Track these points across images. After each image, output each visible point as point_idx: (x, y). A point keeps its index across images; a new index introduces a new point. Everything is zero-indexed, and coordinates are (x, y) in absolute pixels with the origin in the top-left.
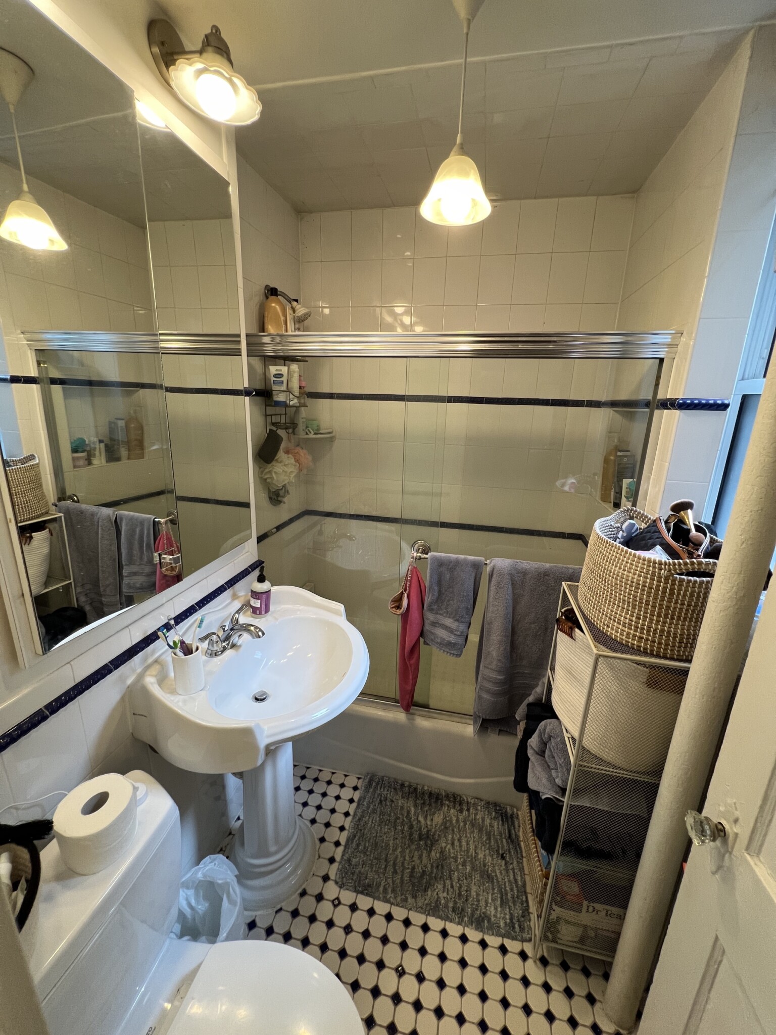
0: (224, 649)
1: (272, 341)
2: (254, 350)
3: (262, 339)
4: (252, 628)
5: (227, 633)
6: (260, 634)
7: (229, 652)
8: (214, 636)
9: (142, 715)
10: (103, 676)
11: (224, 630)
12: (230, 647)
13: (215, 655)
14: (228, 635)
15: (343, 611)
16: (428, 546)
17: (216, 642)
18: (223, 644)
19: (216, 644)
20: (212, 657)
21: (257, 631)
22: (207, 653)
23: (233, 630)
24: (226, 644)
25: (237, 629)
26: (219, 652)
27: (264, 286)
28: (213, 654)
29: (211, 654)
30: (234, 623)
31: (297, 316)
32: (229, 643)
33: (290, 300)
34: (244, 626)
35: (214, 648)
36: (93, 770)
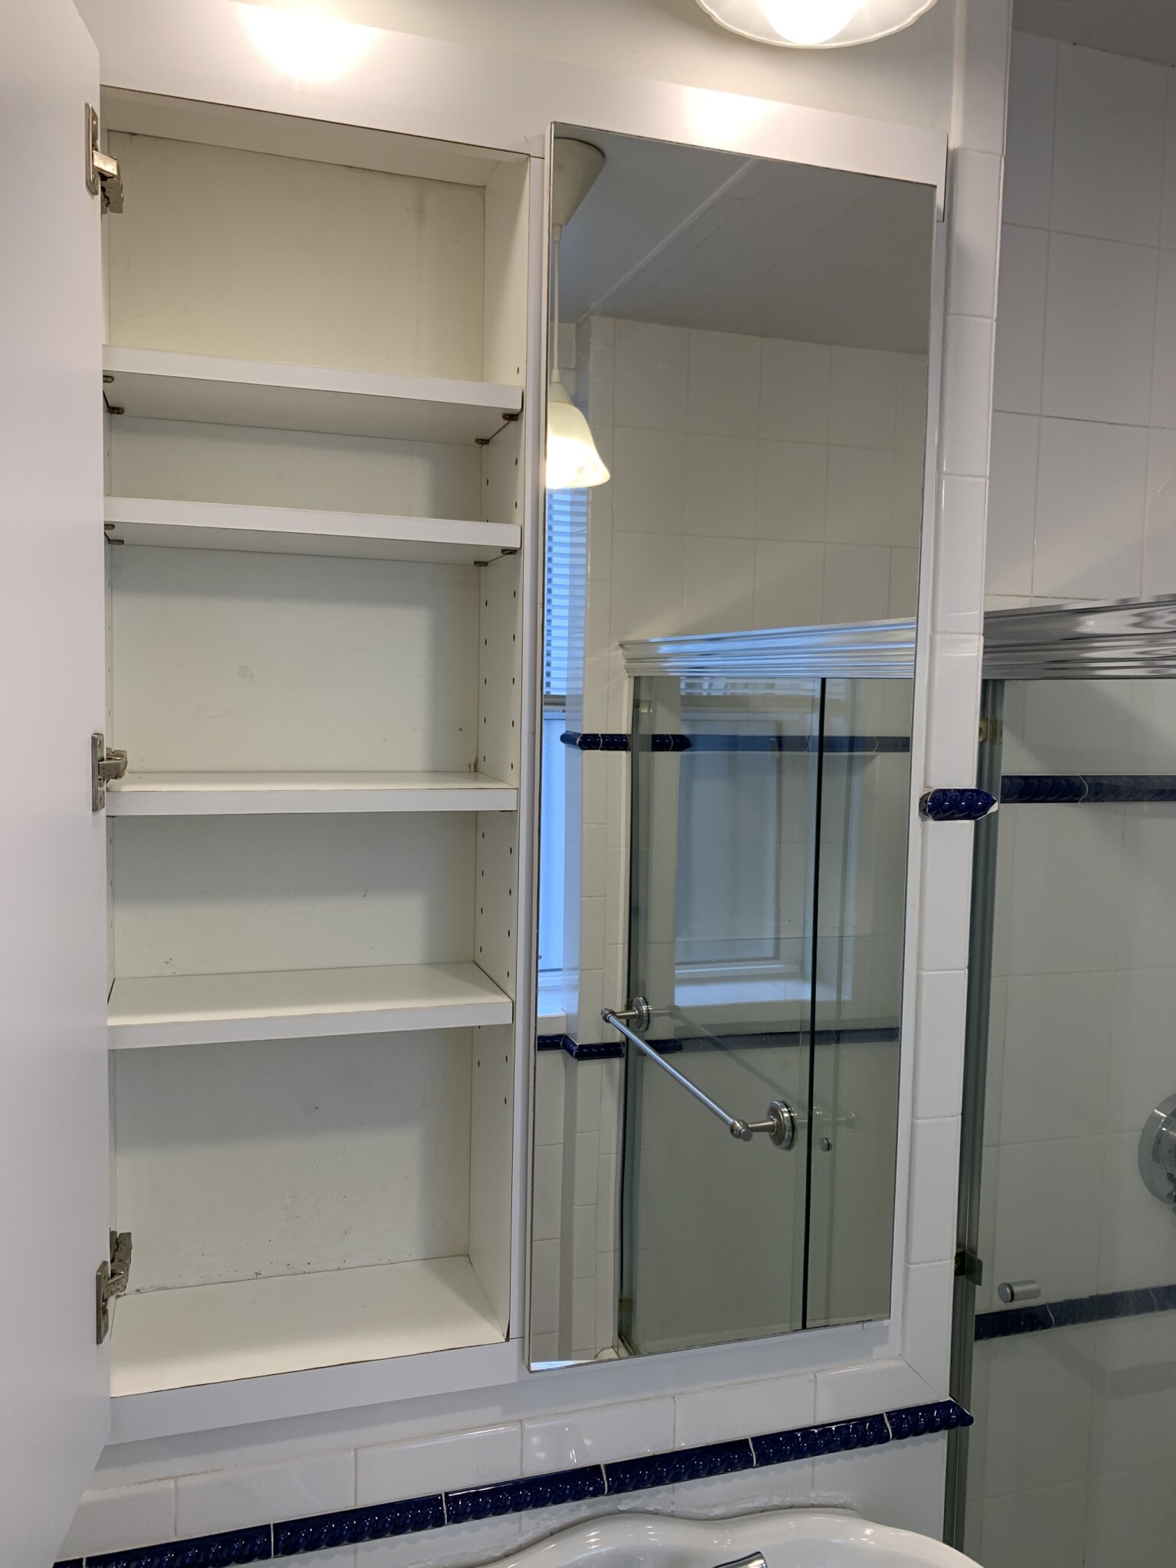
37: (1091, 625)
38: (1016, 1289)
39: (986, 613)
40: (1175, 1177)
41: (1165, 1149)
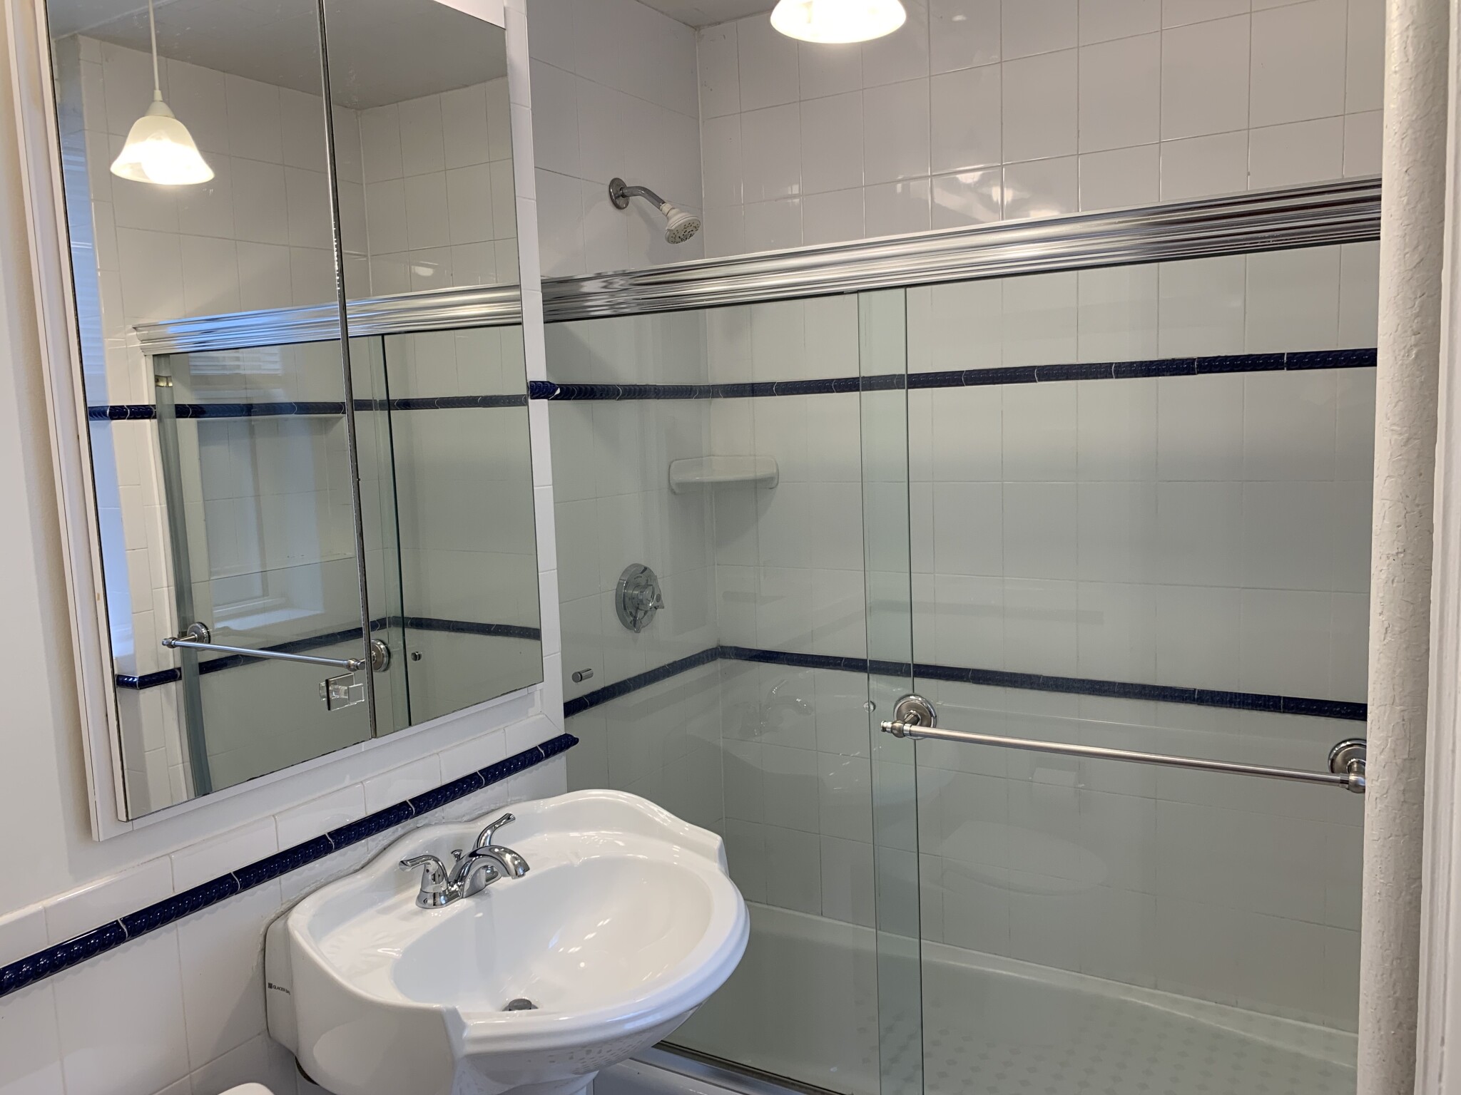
0: (451, 897)
1: (605, 287)
2: (566, 309)
3: (582, 286)
4: (508, 858)
5: (464, 861)
6: (521, 871)
7: (460, 905)
8: (432, 862)
9: (283, 989)
10: (222, 896)
11: (458, 857)
12: (465, 894)
13: (434, 905)
14: (464, 867)
15: (720, 850)
16: (930, 712)
17: (434, 875)
18: (452, 886)
19: (434, 880)
20: (427, 906)
21: (516, 862)
22: (419, 897)
23: (476, 856)
24: (459, 886)
25: (483, 855)
26: (442, 900)
27: (609, 183)
28: (430, 901)
29: (425, 901)
30: (481, 845)
31: (668, 230)
32: (463, 886)
33: (658, 201)
34: (496, 850)
35: (430, 889)
36: (192, 1072)
38: (583, 674)
39: (541, 279)
40: (634, 614)
41: (627, 599)
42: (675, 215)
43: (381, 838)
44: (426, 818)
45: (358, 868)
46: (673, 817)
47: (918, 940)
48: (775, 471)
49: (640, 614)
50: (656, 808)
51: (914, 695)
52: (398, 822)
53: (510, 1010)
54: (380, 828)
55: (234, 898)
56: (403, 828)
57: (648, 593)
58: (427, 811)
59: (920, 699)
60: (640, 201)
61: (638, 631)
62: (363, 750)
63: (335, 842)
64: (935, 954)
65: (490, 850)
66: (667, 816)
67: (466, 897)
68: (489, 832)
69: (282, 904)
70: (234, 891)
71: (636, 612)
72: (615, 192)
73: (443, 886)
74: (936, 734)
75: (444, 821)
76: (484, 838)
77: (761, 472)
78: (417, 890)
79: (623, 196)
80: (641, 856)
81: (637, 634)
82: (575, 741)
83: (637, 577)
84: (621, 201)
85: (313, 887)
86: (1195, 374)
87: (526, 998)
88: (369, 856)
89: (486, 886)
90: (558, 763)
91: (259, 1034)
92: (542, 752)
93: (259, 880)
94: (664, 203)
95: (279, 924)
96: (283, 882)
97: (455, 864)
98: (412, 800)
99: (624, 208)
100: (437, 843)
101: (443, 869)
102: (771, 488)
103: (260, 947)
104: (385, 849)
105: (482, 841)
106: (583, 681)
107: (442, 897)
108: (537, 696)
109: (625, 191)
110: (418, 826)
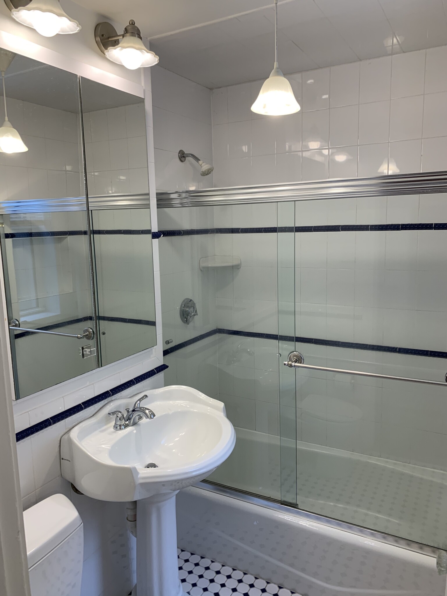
0: (126, 426)
1: (178, 196)
4: (147, 411)
5: (130, 413)
7: (129, 429)
8: (119, 413)
9: (67, 460)
10: (46, 426)
11: (128, 411)
12: (131, 425)
13: (120, 429)
14: (130, 415)
15: (224, 408)
16: (301, 357)
17: (120, 418)
18: (126, 422)
19: (120, 420)
20: (117, 429)
21: (150, 413)
22: (114, 426)
23: (134, 411)
24: (129, 422)
25: (137, 411)
26: (123, 427)
27: (178, 152)
28: (119, 428)
29: (117, 428)
30: (136, 407)
31: (202, 171)
32: (130, 422)
33: (197, 160)
34: (142, 409)
35: (119, 423)
36: (36, 489)
37: (172, 196)
38: (169, 341)
39: (156, 193)
40: (186, 317)
41: (184, 312)
42: (204, 165)
43: (99, 404)
44: (115, 396)
45: (92, 415)
46: (206, 396)
47: (295, 441)
48: (240, 262)
49: (189, 317)
50: (201, 393)
51: (296, 352)
52: (106, 398)
53: (148, 467)
54: (99, 401)
55: (50, 427)
56: (107, 400)
57: (192, 309)
58: (116, 394)
59: (298, 353)
60: (189, 159)
61: (188, 324)
62: (94, 372)
63: (84, 406)
64: (302, 446)
65: (140, 409)
66: (204, 396)
67: (132, 426)
68: (139, 402)
69: (66, 429)
70: (50, 424)
71: (187, 317)
72: (181, 155)
73: (123, 422)
74: (304, 366)
75: (121, 397)
76: (137, 404)
77: (235, 263)
78: (113, 423)
79: (184, 157)
80: (195, 411)
81: (188, 325)
82: (167, 367)
83: (188, 303)
84: (183, 159)
85: (76, 423)
86: (400, 230)
87: (154, 463)
88: (96, 411)
89: (138, 421)
90: (161, 375)
91: (59, 476)
92: (155, 371)
93: (59, 420)
94: (200, 160)
95: (66, 437)
96: (66, 421)
97: (127, 414)
98: (110, 390)
99: (184, 161)
100: (119, 406)
101: (123, 415)
102: (238, 269)
103: (58, 445)
104: (101, 408)
105: (136, 405)
106: (169, 344)
107: (123, 426)
108: (154, 350)
109: (185, 155)
110: (112, 399)
